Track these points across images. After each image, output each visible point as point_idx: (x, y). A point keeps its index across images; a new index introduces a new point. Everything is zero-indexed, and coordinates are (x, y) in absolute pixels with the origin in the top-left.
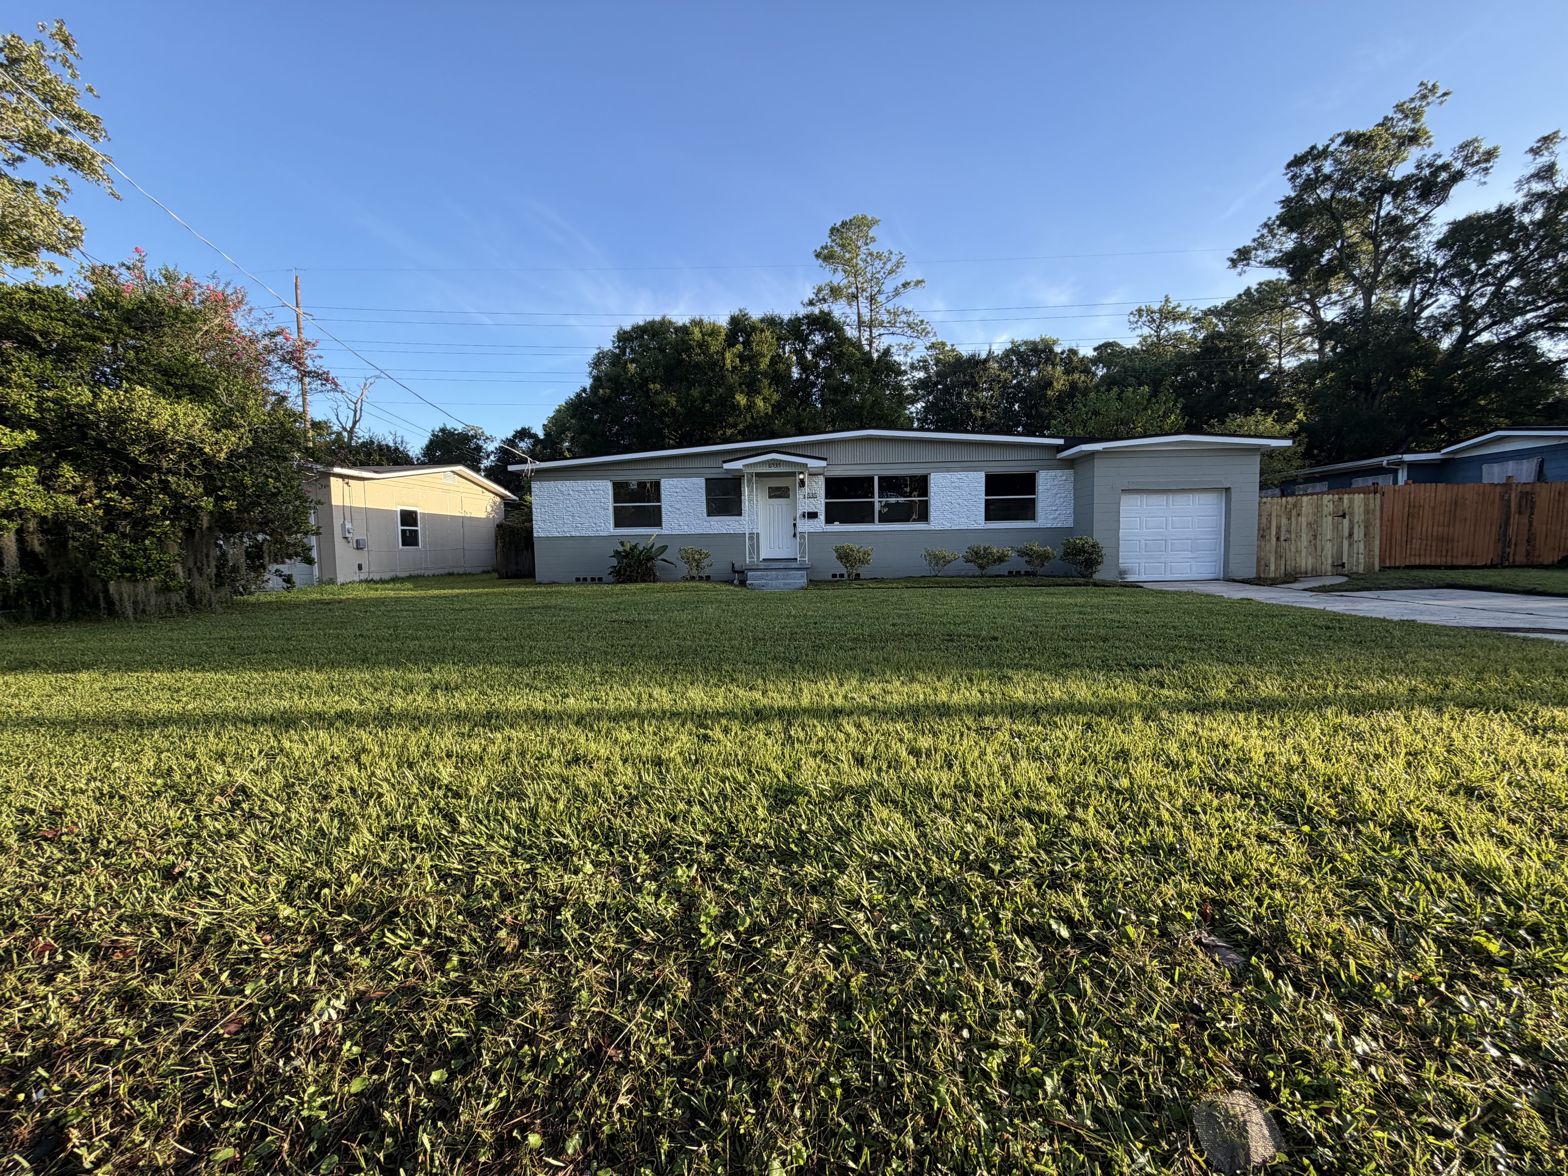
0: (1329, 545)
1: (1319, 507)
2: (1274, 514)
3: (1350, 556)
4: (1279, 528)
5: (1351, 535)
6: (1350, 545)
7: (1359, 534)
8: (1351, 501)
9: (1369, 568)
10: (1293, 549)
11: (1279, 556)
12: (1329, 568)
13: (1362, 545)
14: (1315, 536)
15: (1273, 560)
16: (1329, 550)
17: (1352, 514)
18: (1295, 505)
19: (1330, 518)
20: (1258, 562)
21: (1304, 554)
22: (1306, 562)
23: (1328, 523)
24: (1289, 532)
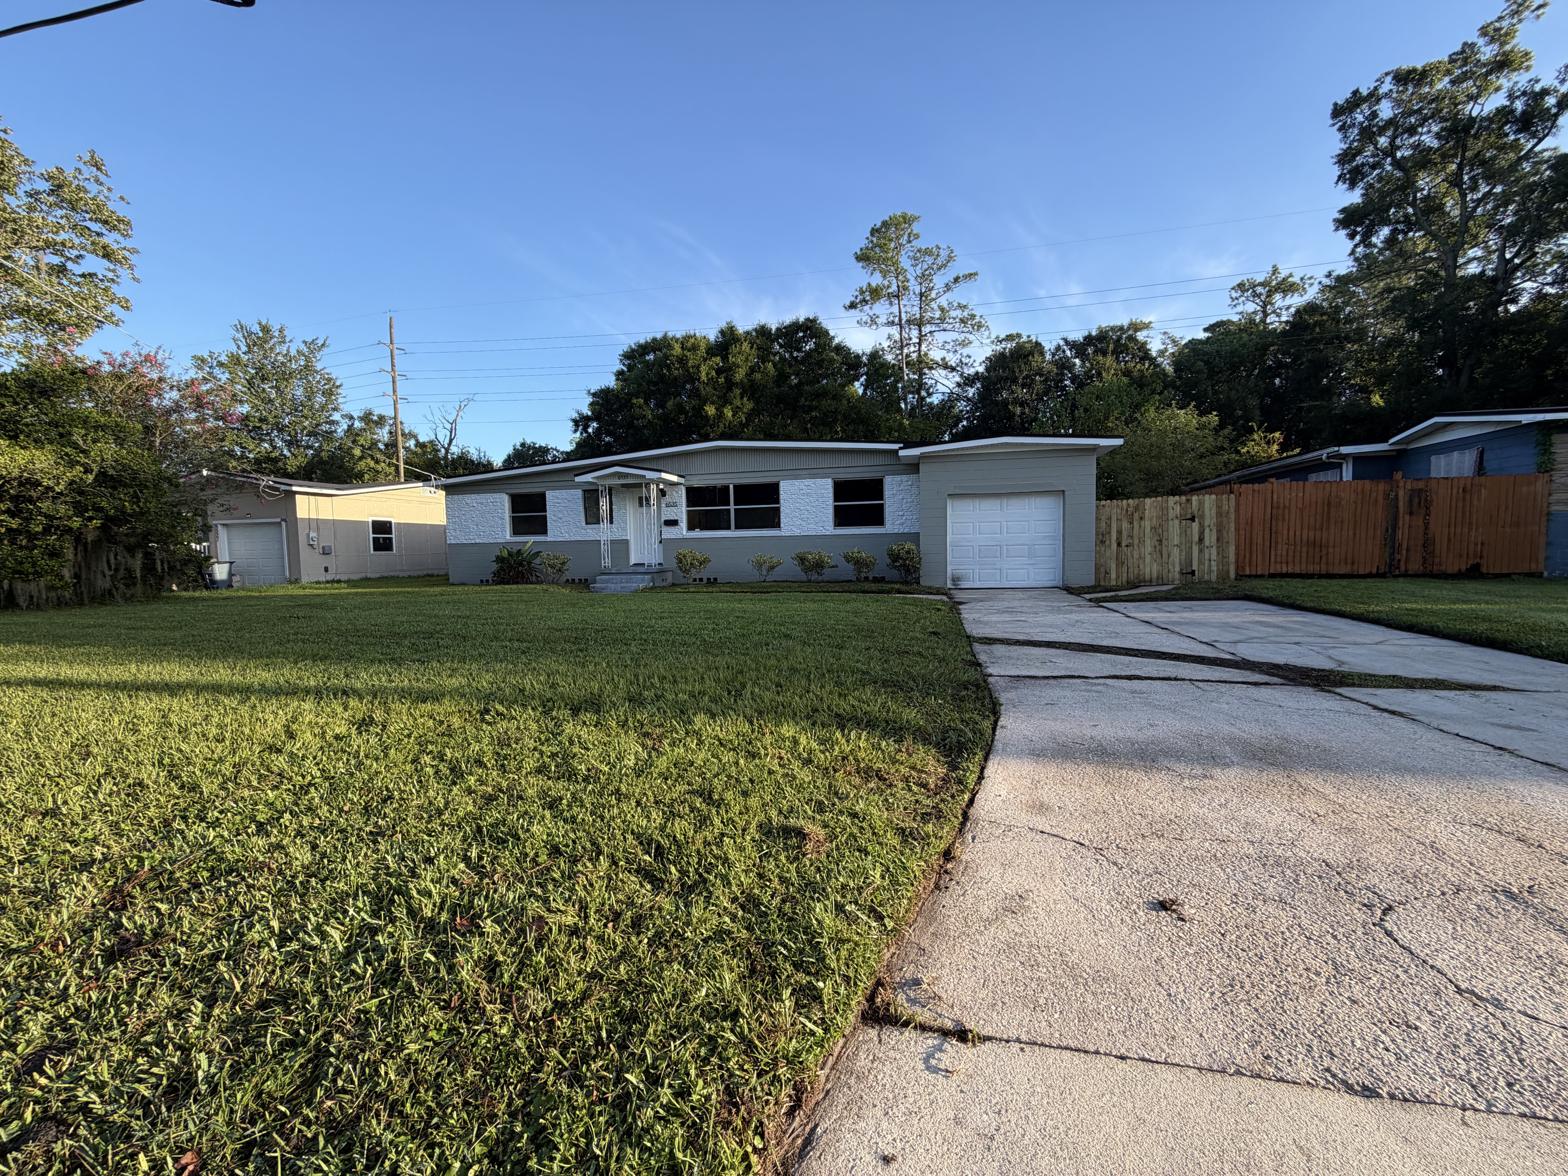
0: (1176, 551)
1: (1164, 510)
2: (1114, 518)
3: (1200, 562)
4: (1119, 532)
5: (1201, 540)
6: (1201, 551)
7: (1210, 538)
8: (1201, 504)
9: (1223, 576)
10: (1136, 555)
11: (1120, 563)
12: (1177, 576)
13: (1214, 551)
14: (1160, 541)
15: (1113, 566)
16: (1176, 557)
17: (1202, 517)
18: (1137, 508)
19: (1177, 522)
20: (1097, 569)
21: (1148, 559)
22: (1150, 569)
23: (1174, 527)
24: (1131, 537)
